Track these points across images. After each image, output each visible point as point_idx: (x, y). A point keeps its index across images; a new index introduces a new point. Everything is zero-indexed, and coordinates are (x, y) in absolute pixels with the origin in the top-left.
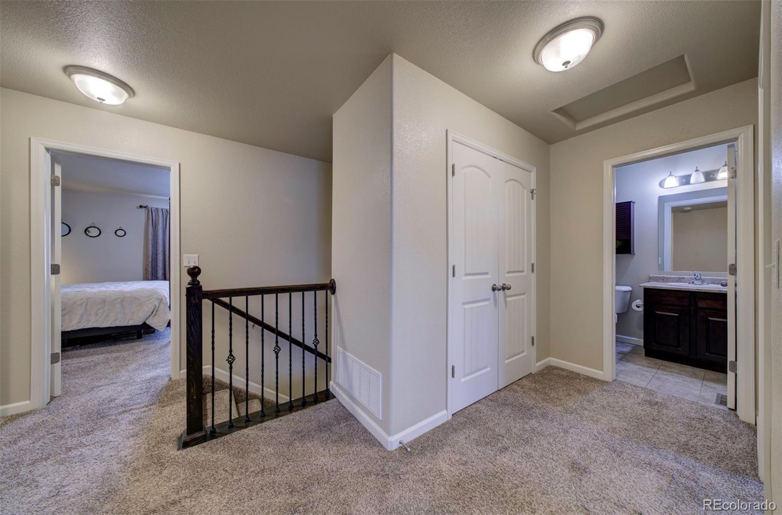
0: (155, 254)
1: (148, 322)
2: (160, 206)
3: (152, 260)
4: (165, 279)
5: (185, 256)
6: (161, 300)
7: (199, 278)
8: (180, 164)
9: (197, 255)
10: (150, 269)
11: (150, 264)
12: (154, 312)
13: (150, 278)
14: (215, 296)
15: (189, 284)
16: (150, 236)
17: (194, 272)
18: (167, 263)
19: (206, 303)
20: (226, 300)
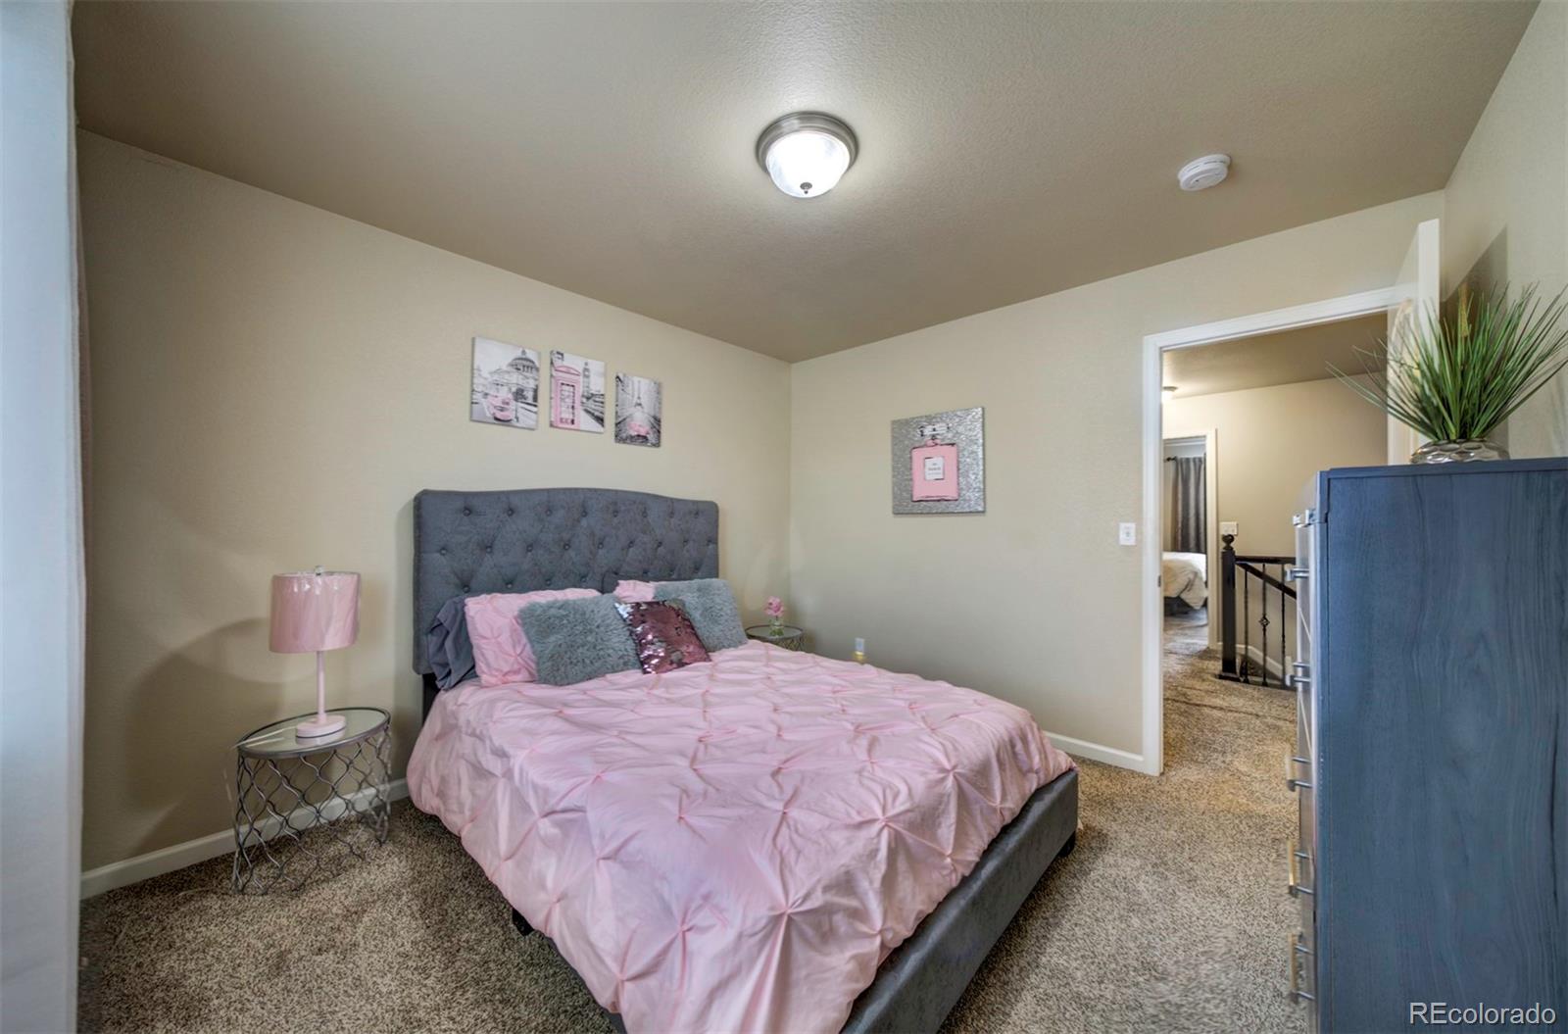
0: (1186, 519)
1: (1183, 596)
2: (1191, 455)
3: (1182, 526)
4: (1198, 550)
5: (1222, 524)
6: (1196, 574)
7: (1232, 545)
8: (1216, 431)
9: (1235, 523)
10: (1180, 538)
11: (1180, 531)
12: (1189, 586)
13: (1179, 548)
14: (1245, 562)
15: (1224, 548)
16: (1180, 496)
17: (1229, 539)
18: (1202, 530)
19: (1239, 571)
20: (1259, 566)
